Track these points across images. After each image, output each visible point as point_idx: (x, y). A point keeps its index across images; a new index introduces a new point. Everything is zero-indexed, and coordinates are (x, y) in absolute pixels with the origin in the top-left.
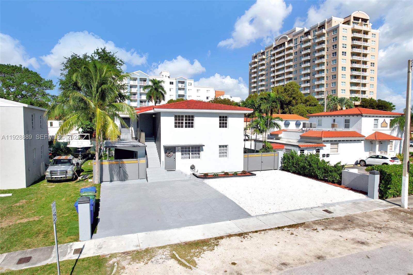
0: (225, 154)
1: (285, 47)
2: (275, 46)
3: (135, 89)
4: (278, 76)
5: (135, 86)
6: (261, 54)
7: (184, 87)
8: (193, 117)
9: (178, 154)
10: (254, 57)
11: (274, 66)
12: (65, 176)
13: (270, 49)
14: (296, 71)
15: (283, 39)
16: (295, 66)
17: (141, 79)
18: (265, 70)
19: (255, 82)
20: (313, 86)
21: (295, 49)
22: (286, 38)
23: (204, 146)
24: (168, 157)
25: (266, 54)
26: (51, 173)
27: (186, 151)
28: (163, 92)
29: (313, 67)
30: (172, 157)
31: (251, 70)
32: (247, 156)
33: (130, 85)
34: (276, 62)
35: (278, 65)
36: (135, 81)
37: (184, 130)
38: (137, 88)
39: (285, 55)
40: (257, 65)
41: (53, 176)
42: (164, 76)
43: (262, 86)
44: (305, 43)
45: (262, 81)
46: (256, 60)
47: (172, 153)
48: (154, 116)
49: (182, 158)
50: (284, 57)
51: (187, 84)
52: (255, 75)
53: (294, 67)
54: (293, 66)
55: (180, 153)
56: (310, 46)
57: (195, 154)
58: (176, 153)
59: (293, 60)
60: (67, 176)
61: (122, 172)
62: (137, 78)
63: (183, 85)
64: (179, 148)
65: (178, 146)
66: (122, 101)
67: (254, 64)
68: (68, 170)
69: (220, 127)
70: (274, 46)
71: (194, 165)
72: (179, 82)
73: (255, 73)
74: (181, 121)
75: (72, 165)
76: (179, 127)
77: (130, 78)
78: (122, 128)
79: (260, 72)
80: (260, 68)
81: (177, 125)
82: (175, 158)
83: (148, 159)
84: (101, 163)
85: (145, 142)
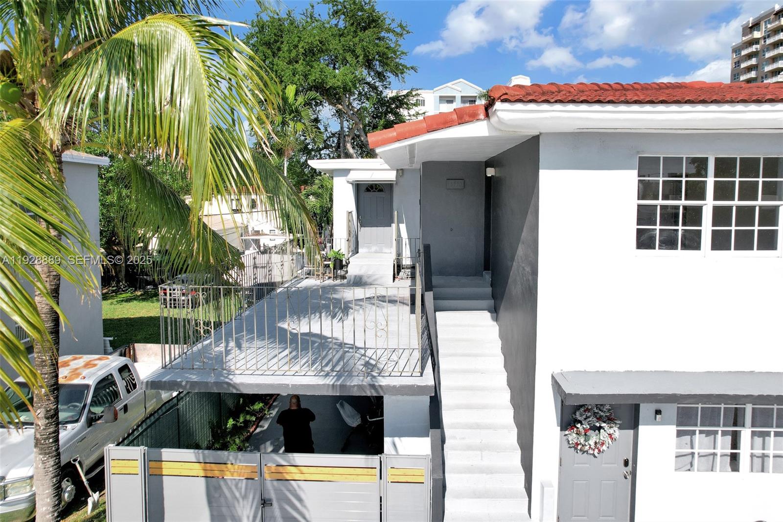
24: (586, 452)
27: (710, 418)
30: (613, 456)
36: (449, 105)
40: (758, 46)
46: (757, 35)
47: (609, 431)
48: (491, 172)
49: (680, 462)
52: (753, 74)
58: (642, 427)
73: (750, 69)
74: (683, 202)
75: (77, 421)
76: (669, 243)
77: (441, 97)
78: (361, 226)
79: (768, 64)
80: (768, 55)
81: (658, 227)
82: (626, 463)
83: (443, 441)
84: (152, 464)
85: (435, 311)
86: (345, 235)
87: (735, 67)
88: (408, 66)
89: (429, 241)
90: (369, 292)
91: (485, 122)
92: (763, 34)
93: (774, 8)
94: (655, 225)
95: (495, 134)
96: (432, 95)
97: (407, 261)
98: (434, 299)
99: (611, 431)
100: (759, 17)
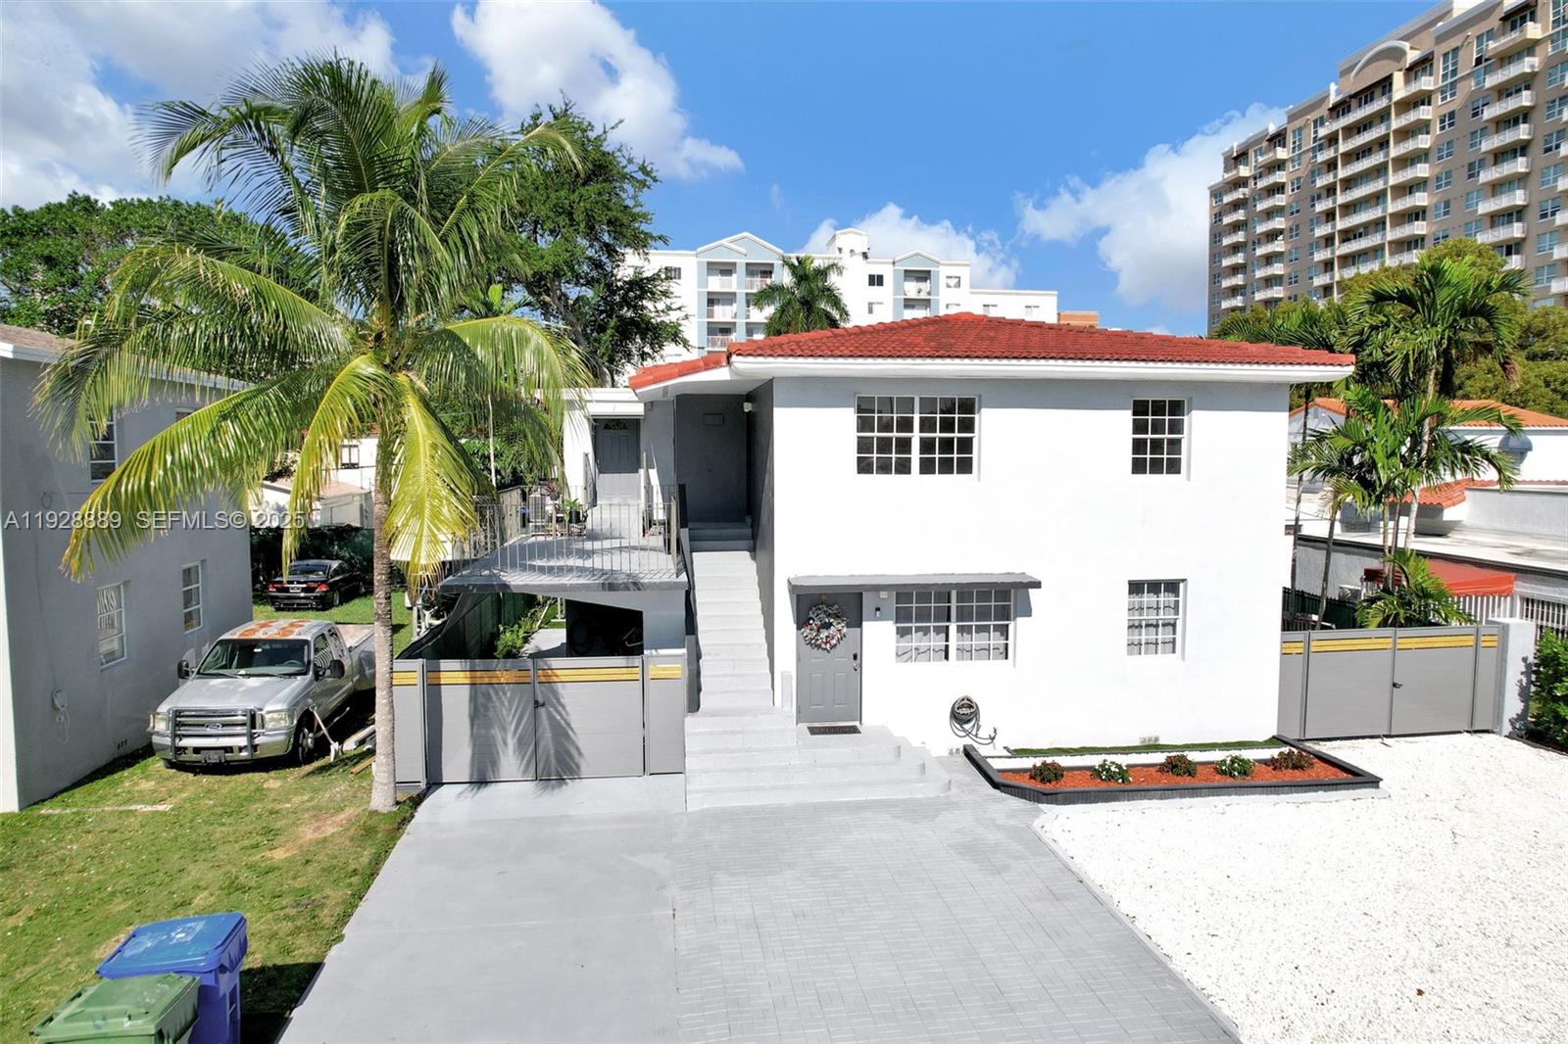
0: (1163, 635)
1: (1390, 99)
2: (1339, 98)
3: (727, 308)
4: (1348, 235)
5: (729, 298)
6: (1265, 144)
7: (929, 293)
8: (968, 406)
9: (878, 635)
10: (1236, 158)
11: (1330, 190)
12: (243, 741)
13: (1312, 117)
14: (1447, 204)
15: (1378, 64)
16: (1442, 179)
17: (751, 268)
18: (1287, 212)
19: (1235, 269)
20: (1539, 269)
21: (1443, 99)
22: (1397, 54)
23: (1037, 585)
24: (819, 647)
25: (1290, 139)
26: (178, 720)
27: (923, 616)
28: (836, 314)
29: (1543, 175)
30: (843, 651)
31: (1218, 217)
32: (1300, 648)
33: (709, 293)
34: (1343, 173)
35: (1349, 183)
36: (726, 278)
37: (917, 488)
38: (735, 305)
39: (1388, 135)
40: (1246, 190)
41: (186, 742)
42: (846, 251)
43: (1270, 281)
44: (1502, 66)
45: (1269, 259)
46: (1244, 171)
47: (838, 627)
48: (748, 407)
49: (900, 655)
50: (1383, 143)
51: (943, 281)
52: (1240, 237)
53: (1438, 187)
54: (1432, 184)
55: (888, 628)
56: (1533, 75)
57: (980, 629)
58: (865, 624)
59: (1433, 156)
60: (257, 741)
61: (549, 735)
62: (734, 264)
63: (925, 286)
64: (884, 595)
65: (877, 588)
66: (650, 352)
67: (1235, 189)
68: (268, 708)
69: (1138, 467)
70: (1333, 99)
71: (975, 699)
72: (910, 275)
73: (1236, 227)
74: (895, 434)
75: (305, 674)
76: (884, 468)
77: (709, 264)
78: (600, 472)
79: (1261, 221)
80: (1261, 206)
81: (875, 455)
82: (855, 657)
83: (699, 657)
84: (431, 674)
85: (691, 552)
86: (581, 483)
87: (1216, 222)
88: (654, 235)
89: (685, 481)
90: (616, 543)
91: (727, 368)
92: (1253, 172)
93: (1267, 129)
94: (873, 453)
95: (735, 378)
96: (694, 259)
97: (659, 515)
98: (690, 540)
99: (839, 627)
100: (1246, 142)
